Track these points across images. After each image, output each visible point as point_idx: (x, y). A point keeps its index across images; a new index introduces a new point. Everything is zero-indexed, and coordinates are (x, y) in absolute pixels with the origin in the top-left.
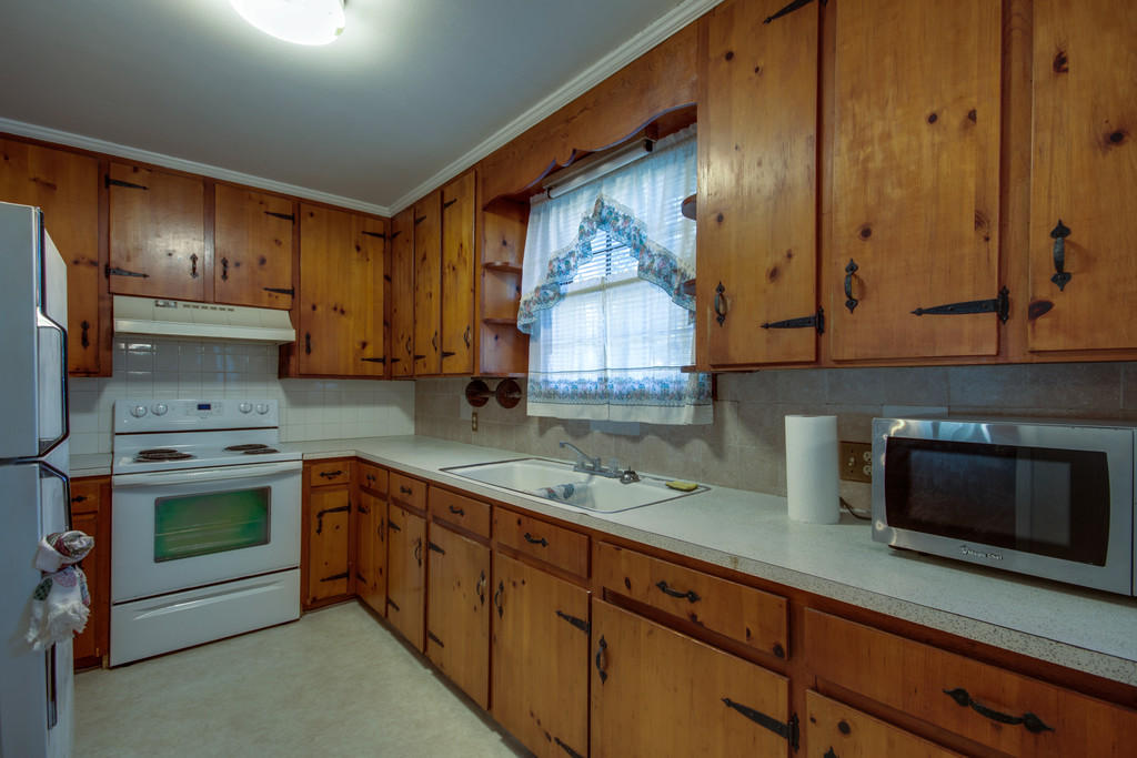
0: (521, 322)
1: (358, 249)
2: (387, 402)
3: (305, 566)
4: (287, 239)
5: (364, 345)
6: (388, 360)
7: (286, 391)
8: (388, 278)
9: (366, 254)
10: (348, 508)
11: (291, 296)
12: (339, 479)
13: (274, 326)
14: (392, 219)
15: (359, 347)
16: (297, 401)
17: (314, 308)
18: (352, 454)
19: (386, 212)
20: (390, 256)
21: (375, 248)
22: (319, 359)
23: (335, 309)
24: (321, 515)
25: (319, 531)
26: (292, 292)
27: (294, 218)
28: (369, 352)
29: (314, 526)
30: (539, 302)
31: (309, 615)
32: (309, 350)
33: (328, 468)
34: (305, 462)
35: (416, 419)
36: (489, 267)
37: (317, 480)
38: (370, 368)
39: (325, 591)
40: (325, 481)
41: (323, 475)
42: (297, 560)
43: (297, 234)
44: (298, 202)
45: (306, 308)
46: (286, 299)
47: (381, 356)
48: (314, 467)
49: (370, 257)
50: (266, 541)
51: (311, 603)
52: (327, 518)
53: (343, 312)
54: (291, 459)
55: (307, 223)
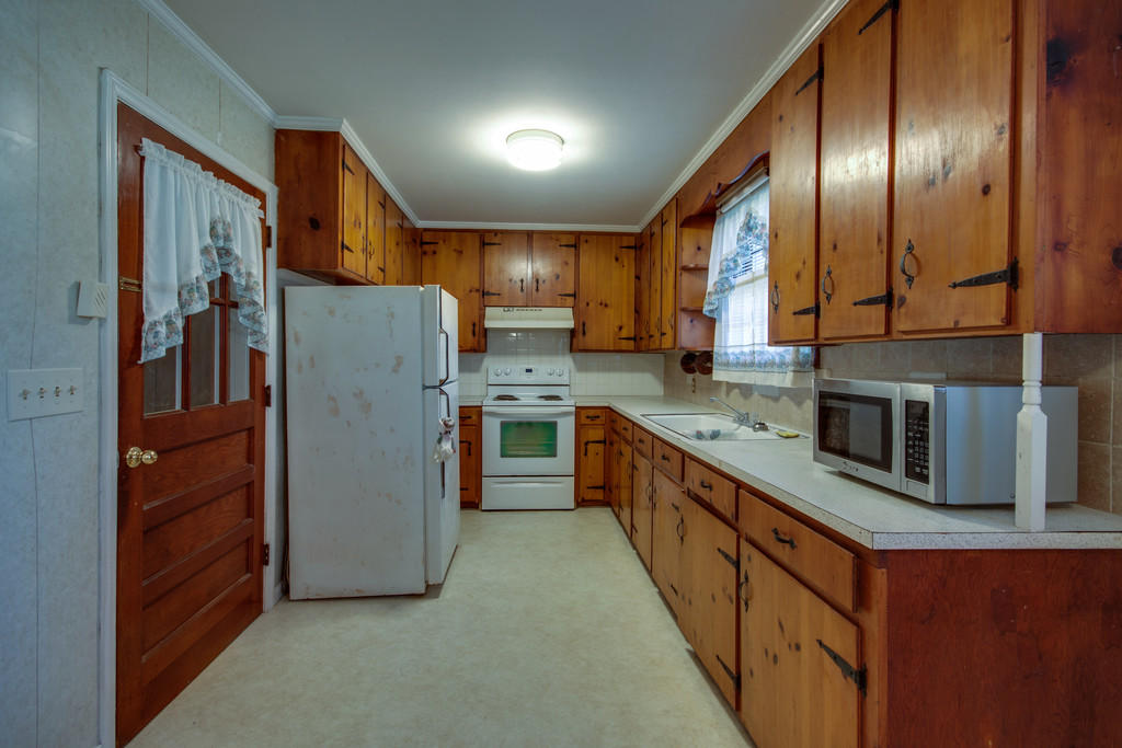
0: (706, 309)
1: (617, 259)
2: (642, 370)
3: (577, 475)
4: (572, 260)
5: (621, 328)
6: (638, 338)
7: (574, 361)
8: (638, 278)
9: (622, 262)
10: (604, 442)
11: (574, 298)
12: (598, 421)
13: (562, 319)
14: (641, 233)
15: (617, 330)
16: (581, 368)
17: (588, 304)
18: (606, 405)
19: (637, 229)
20: (638, 261)
21: (628, 258)
22: (591, 339)
23: (601, 304)
24: (587, 444)
25: (586, 454)
26: (574, 295)
27: (575, 246)
28: (624, 333)
29: (583, 452)
30: (716, 292)
31: (580, 509)
32: (584, 333)
33: (592, 413)
34: (577, 408)
35: (665, 383)
36: (686, 269)
37: (584, 420)
38: (625, 345)
39: (589, 495)
40: (588, 422)
41: (588, 417)
42: (572, 471)
43: (577, 256)
44: (578, 235)
45: (582, 305)
46: (570, 300)
47: (632, 335)
48: (583, 412)
49: (626, 264)
50: (555, 456)
51: (581, 502)
52: (590, 446)
53: (606, 305)
54: (568, 405)
55: (583, 247)
